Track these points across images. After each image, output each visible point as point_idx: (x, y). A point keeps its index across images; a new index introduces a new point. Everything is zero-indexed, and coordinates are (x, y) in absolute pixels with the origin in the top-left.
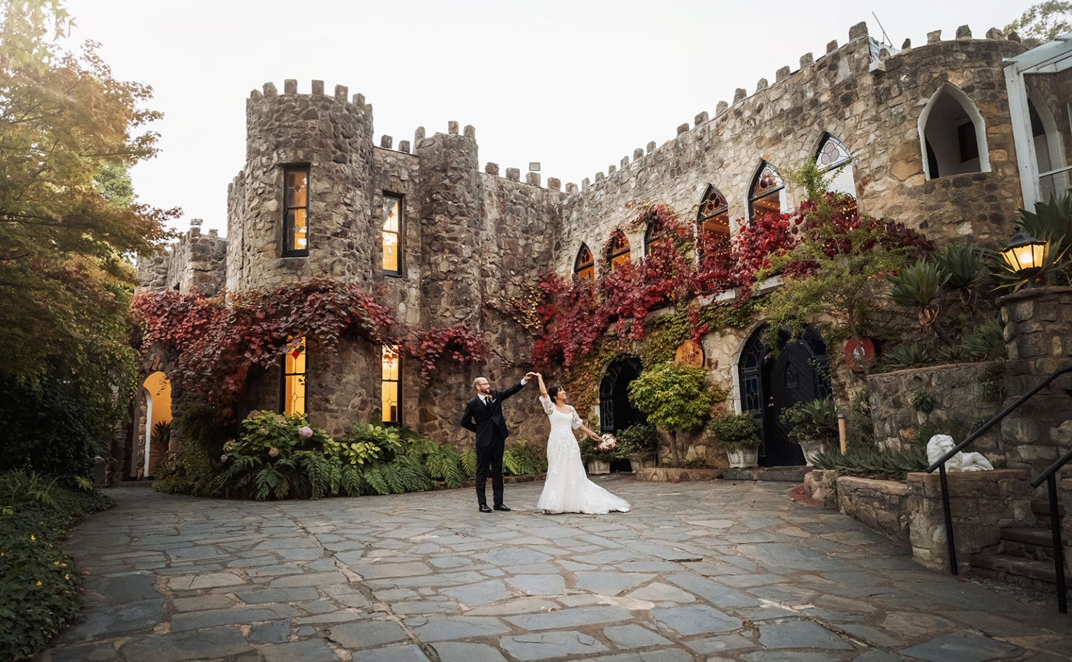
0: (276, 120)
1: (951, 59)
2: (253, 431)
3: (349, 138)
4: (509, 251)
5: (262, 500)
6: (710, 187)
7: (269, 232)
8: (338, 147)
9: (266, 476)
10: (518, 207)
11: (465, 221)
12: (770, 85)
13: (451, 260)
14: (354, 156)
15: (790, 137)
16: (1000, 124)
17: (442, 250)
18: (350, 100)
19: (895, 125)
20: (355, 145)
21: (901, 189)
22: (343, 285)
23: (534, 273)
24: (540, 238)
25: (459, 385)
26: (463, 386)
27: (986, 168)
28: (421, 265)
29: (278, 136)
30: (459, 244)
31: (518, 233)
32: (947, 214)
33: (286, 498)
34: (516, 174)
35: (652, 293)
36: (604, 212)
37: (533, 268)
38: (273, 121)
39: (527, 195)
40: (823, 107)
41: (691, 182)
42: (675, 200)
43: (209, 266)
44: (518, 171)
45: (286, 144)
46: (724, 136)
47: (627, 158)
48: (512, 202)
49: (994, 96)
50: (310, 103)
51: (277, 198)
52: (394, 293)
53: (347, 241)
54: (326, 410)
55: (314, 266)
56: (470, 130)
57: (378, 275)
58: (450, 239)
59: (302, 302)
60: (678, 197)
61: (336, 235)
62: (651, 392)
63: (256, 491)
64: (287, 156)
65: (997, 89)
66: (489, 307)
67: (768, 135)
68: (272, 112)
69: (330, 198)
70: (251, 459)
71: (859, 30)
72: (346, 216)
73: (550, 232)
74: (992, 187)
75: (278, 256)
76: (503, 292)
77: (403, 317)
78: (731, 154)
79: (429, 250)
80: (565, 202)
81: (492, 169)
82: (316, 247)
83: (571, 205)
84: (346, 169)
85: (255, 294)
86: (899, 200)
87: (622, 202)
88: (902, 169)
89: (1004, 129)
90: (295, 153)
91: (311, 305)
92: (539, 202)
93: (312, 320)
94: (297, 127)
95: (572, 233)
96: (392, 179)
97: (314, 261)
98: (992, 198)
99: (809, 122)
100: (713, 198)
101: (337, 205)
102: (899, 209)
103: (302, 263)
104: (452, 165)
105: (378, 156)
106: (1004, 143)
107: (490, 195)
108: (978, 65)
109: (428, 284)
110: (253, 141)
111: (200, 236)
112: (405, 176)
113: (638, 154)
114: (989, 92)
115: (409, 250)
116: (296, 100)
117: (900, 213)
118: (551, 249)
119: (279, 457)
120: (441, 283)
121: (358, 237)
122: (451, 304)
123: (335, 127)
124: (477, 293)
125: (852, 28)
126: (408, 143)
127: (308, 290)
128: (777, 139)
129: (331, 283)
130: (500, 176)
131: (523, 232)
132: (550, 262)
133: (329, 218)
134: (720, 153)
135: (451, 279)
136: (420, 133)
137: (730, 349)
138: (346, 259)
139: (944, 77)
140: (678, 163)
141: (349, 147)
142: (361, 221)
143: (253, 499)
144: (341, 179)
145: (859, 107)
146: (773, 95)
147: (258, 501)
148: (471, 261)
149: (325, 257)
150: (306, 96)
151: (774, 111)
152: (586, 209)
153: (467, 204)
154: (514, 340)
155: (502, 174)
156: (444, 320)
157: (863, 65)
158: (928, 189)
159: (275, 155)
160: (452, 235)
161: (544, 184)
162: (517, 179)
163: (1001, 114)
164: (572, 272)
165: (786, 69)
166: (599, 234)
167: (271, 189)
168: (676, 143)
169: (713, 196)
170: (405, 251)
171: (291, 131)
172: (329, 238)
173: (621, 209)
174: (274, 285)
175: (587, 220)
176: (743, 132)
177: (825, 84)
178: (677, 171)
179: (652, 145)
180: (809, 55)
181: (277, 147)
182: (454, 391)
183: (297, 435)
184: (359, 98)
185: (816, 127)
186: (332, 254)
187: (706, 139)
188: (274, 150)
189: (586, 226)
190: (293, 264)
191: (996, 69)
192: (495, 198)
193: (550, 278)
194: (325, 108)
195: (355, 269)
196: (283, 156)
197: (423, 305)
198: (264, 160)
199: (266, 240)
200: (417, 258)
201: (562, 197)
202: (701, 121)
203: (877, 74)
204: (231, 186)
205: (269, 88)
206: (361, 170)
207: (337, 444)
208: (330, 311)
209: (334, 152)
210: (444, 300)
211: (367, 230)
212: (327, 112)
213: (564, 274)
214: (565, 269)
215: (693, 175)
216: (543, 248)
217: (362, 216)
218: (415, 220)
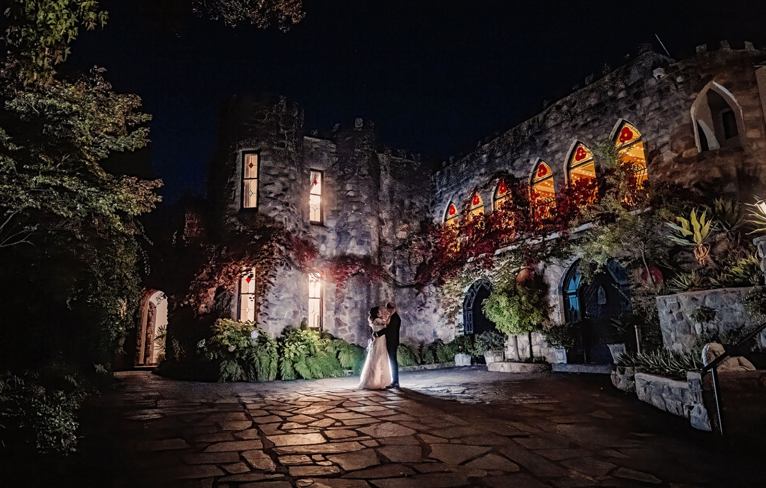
1: (715, 65)
8: (279, 137)
14: (291, 143)
15: (597, 124)
16: (753, 110)
17: (351, 207)
21: (679, 159)
23: (416, 222)
28: (336, 217)
30: (363, 203)
37: (415, 219)
40: (620, 102)
45: (244, 137)
46: (549, 124)
49: (748, 91)
52: (318, 237)
53: (284, 201)
55: (261, 219)
57: (306, 224)
58: (357, 199)
63: (219, 375)
65: (751, 85)
67: (581, 123)
70: (215, 353)
71: (645, 47)
72: (284, 184)
73: (427, 193)
74: (748, 156)
77: (323, 254)
78: (554, 137)
79: (341, 207)
80: (438, 173)
82: (264, 205)
84: (284, 151)
87: (477, 172)
88: (680, 144)
89: (756, 114)
95: (443, 194)
99: (610, 113)
100: (541, 168)
101: (278, 176)
105: (307, 143)
106: (757, 125)
108: (735, 68)
109: (341, 230)
117: (679, 177)
118: (428, 205)
120: (350, 230)
122: (357, 245)
128: (587, 125)
132: (428, 214)
133: (272, 185)
134: (546, 136)
137: (556, 276)
144: (280, 159)
145: (647, 101)
146: (584, 95)
148: (371, 214)
154: (402, 269)
157: (649, 71)
158: (700, 158)
160: (358, 196)
163: (754, 103)
164: (443, 221)
170: (326, 208)
176: (563, 121)
177: (621, 86)
178: (516, 150)
181: (238, 139)
185: (615, 116)
186: (274, 210)
189: (453, 188)
191: (749, 73)
197: (338, 244)
200: (333, 212)
210: (352, 240)
215: (527, 152)
216: (423, 205)
217: (295, 183)
218: (332, 186)
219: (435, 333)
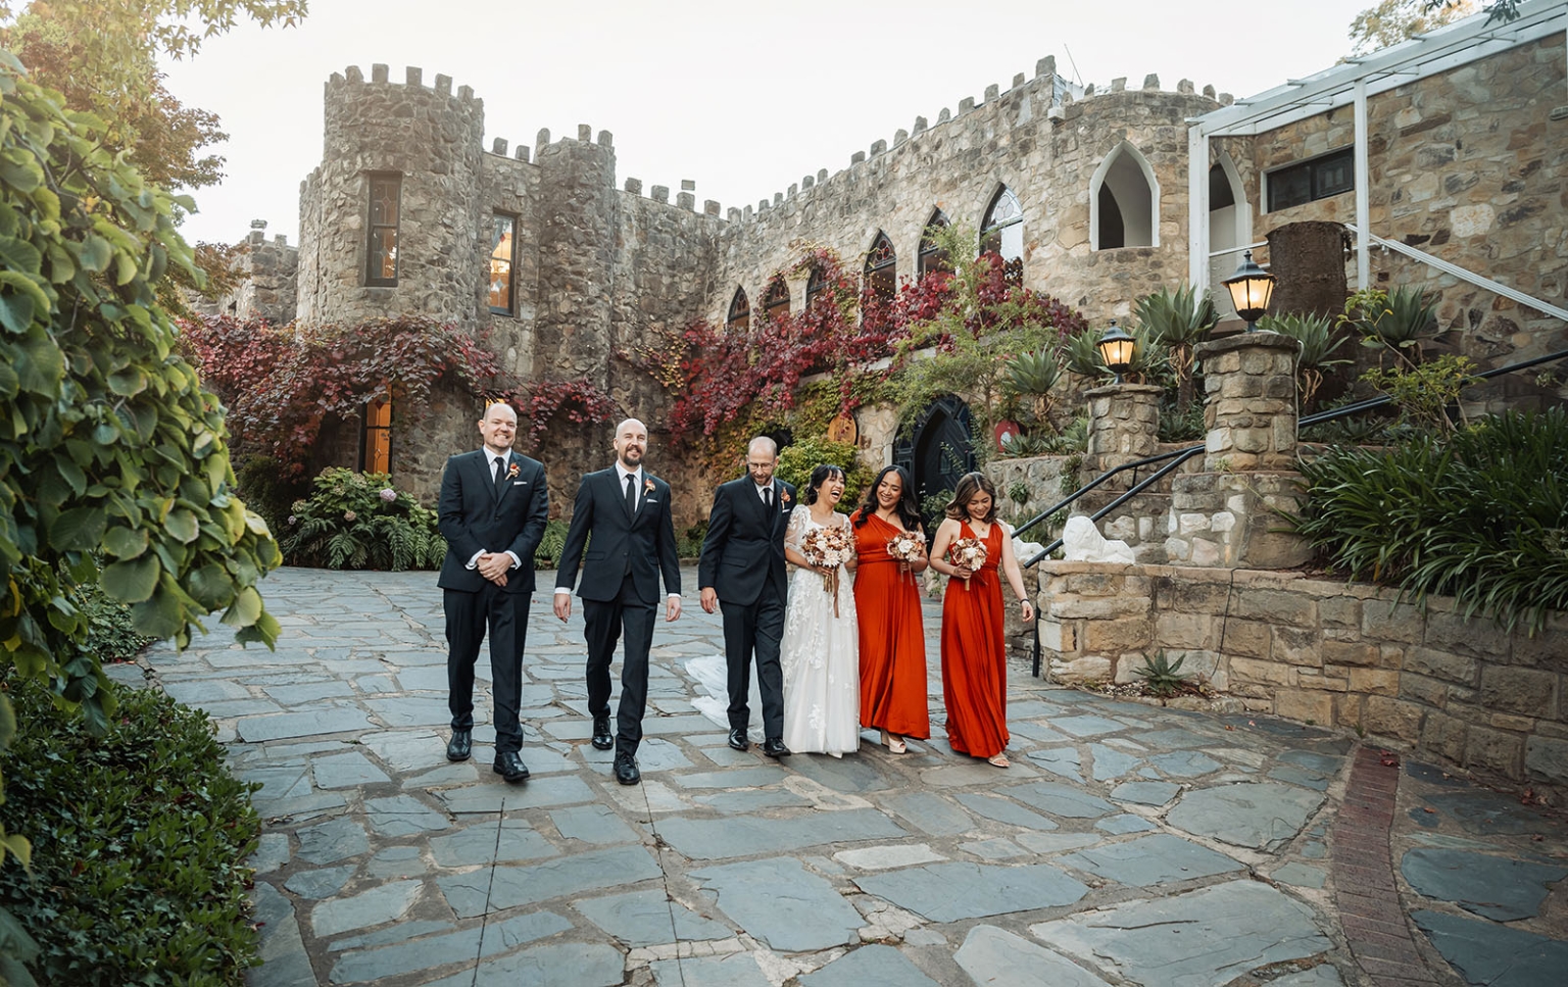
0: (361, 115)
1: (1133, 113)
2: (326, 491)
3: (452, 142)
4: (649, 291)
5: (336, 568)
6: (881, 234)
7: (350, 255)
8: (438, 153)
9: (340, 543)
10: (663, 235)
11: (593, 252)
12: (952, 116)
13: (574, 299)
14: (457, 166)
15: (966, 183)
16: (1176, 192)
17: (564, 287)
18: (454, 93)
19: (1068, 184)
20: (458, 152)
21: (1065, 259)
22: (437, 325)
23: (679, 319)
24: (689, 276)
25: (577, 451)
26: (581, 452)
27: (1156, 243)
28: (537, 303)
29: (363, 135)
30: (585, 279)
31: (662, 269)
32: (1106, 292)
33: (363, 568)
34: (663, 195)
35: (806, 354)
36: (765, 249)
37: (678, 312)
38: (357, 116)
39: (676, 221)
40: (1001, 153)
41: (861, 224)
42: (841, 245)
43: (274, 283)
44: (666, 190)
45: (372, 146)
46: (899, 173)
47: (795, 185)
48: (656, 228)
49: (1174, 160)
50: (404, 96)
51: (360, 213)
52: (503, 336)
53: (445, 270)
54: (414, 471)
55: (404, 299)
56: (605, 136)
57: (483, 312)
58: (574, 273)
59: (388, 342)
60: (846, 242)
61: (432, 262)
62: (790, 471)
63: (329, 558)
64: (373, 162)
65: (1178, 152)
66: (620, 358)
67: (944, 179)
68: (356, 104)
69: (426, 218)
70: (323, 522)
71: (1047, 65)
72: (445, 241)
73: (703, 268)
74: (1157, 265)
75: (360, 284)
76: (639, 340)
77: (512, 366)
78: (904, 195)
79: (547, 285)
80: (723, 233)
81: (633, 186)
82: (407, 277)
83: (730, 237)
84: (446, 181)
85: (332, 330)
86: (1063, 271)
87: (785, 240)
88: (1070, 235)
89: (1179, 199)
90: (384, 159)
91: (399, 347)
92: (691, 230)
93: (399, 364)
94: (386, 126)
95: (728, 272)
96: (505, 194)
97: (404, 294)
98: (1155, 277)
99: (985, 169)
100: (882, 246)
101: (433, 226)
102: (1060, 281)
103: (388, 296)
104: (581, 181)
105: (488, 165)
106: (1178, 216)
107: (629, 219)
108: (1161, 122)
109: (545, 326)
110: (333, 139)
111: (264, 242)
112: (522, 191)
113: (808, 182)
114: (1169, 155)
115: (523, 284)
116: (386, 92)
117: (1062, 286)
118: (702, 289)
119: (356, 521)
120: (560, 326)
121: (459, 266)
122: (572, 353)
123: (433, 128)
124: (603, 340)
125: (1040, 61)
126: (527, 149)
127: (396, 329)
128: (952, 184)
129: (423, 322)
130: (643, 195)
131: (668, 267)
132: (701, 307)
133: (424, 241)
134: (893, 193)
135: (573, 322)
136: (544, 135)
137: (884, 426)
138: (443, 292)
139: (1122, 132)
140: (848, 199)
141: (451, 154)
142: (463, 247)
143: (326, 567)
144: (439, 194)
145: (1035, 157)
146: (954, 131)
147: (331, 569)
148: (599, 301)
149: (418, 290)
150: (399, 86)
151: (953, 150)
152: (746, 245)
153: (596, 231)
154: (649, 398)
155: (646, 193)
156: (562, 372)
157: (1044, 109)
158: (1092, 261)
159: (359, 159)
160: (578, 268)
161: (699, 208)
162: (664, 200)
163: (1179, 181)
164: (726, 321)
165: (970, 100)
166: (758, 277)
167: (353, 201)
168: (848, 173)
169: (883, 245)
170: (519, 285)
171: (379, 130)
172: (423, 266)
173: (783, 249)
174: (355, 319)
175: (746, 257)
176: (919, 171)
177: (1006, 126)
178: (847, 209)
179: (823, 173)
180: (995, 87)
181: (362, 149)
182: (569, 458)
183: (378, 499)
184: (466, 91)
185: (992, 175)
186: (427, 286)
187: (880, 175)
188: (357, 152)
189: (744, 265)
190: (378, 295)
191: (1180, 129)
192: (634, 223)
193: (698, 327)
194: (423, 103)
195: (454, 305)
196: (368, 160)
197: (538, 352)
198: (346, 164)
199: (347, 263)
200: (532, 294)
201: (720, 225)
202: (878, 150)
203: (1056, 121)
204: (304, 184)
205: (353, 72)
206: (465, 183)
207: (425, 511)
208: (421, 356)
209: (432, 160)
210: (563, 347)
211: (471, 258)
212: (425, 109)
213: (716, 323)
214: (717, 317)
215: (864, 216)
216: (693, 289)
217: (464, 241)
218: (532, 247)
219: (699, 510)
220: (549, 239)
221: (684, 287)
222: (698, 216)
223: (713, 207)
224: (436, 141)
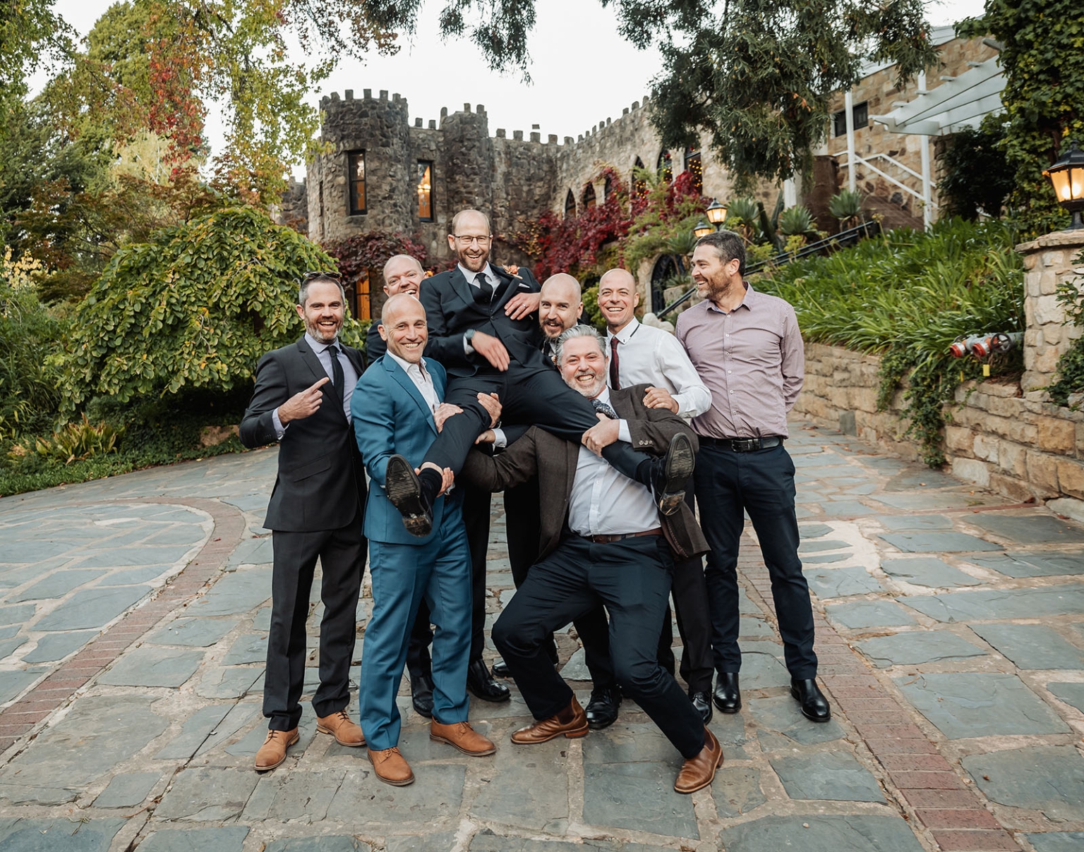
0: (341, 119)
3: (391, 127)
4: (515, 196)
6: (638, 158)
7: (340, 199)
8: (384, 136)
10: (522, 160)
11: (477, 179)
14: (395, 141)
17: (461, 201)
18: (390, 98)
20: (395, 132)
22: (390, 234)
23: (535, 211)
24: (540, 184)
28: (447, 213)
29: (343, 130)
30: (473, 197)
31: (522, 182)
34: (520, 135)
35: (601, 232)
36: (581, 166)
37: (534, 208)
38: (339, 120)
39: (529, 150)
41: (628, 152)
42: (619, 164)
43: (291, 207)
44: (522, 132)
45: (348, 136)
46: (644, 122)
47: (596, 126)
48: (517, 157)
50: (363, 105)
51: (345, 175)
52: (428, 234)
53: (392, 202)
55: (371, 221)
56: (480, 108)
58: (467, 193)
59: (365, 246)
60: (622, 162)
61: (385, 198)
64: (349, 145)
66: (500, 240)
68: (337, 113)
69: (380, 173)
72: (391, 185)
73: (548, 177)
75: (347, 215)
76: (511, 228)
77: (435, 251)
78: (647, 136)
79: (452, 202)
80: (559, 155)
81: (501, 133)
82: (372, 208)
83: (563, 157)
84: (389, 151)
85: (334, 242)
87: (591, 161)
90: (355, 142)
91: (371, 249)
92: (539, 155)
93: (372, 258)
94: (355, 124)
96: (423, 150)
97: (371, 218)
100: (640, 165)
101: (384, 177)
103: (363, 220)
104: (467, 137)
105: (413, 135)
107: (499, 154)
110: (326, 134)
112: (433, 147)
113: (602, 124)
115: (438, 201)
116: (353, 104)
121: (400, 198)
123: (381, 121)
126: (435, 121)
127: (368, 239)
129: (383, 233)
130: (508, 138)
131: (527, 180)
133: (379, 187)
137: (645, 272)
138: (393, 214)
140: (621, 136)
141: (391, 134)
142: (402, 186)
144: (386, 158)
149: (378, 215)
150: (360, 100)
152: (572, 163)
153: (479, 166)
155: (509, 136)
159: (341, 144)
160: (468, 189)
161: (544, 140)
162: (521, 139)
164: (564, 211)
166: (579, 183)
167: (340, 168)
168: (621, 121)
169: (640, 163)
170: (436, 202)
171: (352, 127)
172: (380, 201)
173: (591, 166)
174: (346, 235)
175: (572, 171)
178: (621, 143)
179: (609, 120)
181: (343, 138)
184: (396, 96)
186: (383, 212)
187: (636, 123)
188: (340, 140)
189: (571, 176)
190: (358, 220)
192: (503, 155)
193: (547, 215)
194: (373, 108)
195: (399, 221)
196: (346, 144)
198: (334, 147)
199: (339, 203)
200: (443, 207)
201: (558, 149)
202: (635, 107)
205: (335, 95)
206: (400, 149)
208: (383, 253)
209: (381, 140)
211: (407, 192)
212: (375, 111)
213: (558, 212)
214: (559, 208)
215: (629, 147)
216: (543, 191)
217: (402, 183)
218: (441, 179)
220: (451, 173)
221: (537, 191)
222: (543, 145)
223: (553, 138)
224: (382, 128)
